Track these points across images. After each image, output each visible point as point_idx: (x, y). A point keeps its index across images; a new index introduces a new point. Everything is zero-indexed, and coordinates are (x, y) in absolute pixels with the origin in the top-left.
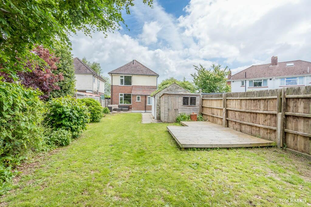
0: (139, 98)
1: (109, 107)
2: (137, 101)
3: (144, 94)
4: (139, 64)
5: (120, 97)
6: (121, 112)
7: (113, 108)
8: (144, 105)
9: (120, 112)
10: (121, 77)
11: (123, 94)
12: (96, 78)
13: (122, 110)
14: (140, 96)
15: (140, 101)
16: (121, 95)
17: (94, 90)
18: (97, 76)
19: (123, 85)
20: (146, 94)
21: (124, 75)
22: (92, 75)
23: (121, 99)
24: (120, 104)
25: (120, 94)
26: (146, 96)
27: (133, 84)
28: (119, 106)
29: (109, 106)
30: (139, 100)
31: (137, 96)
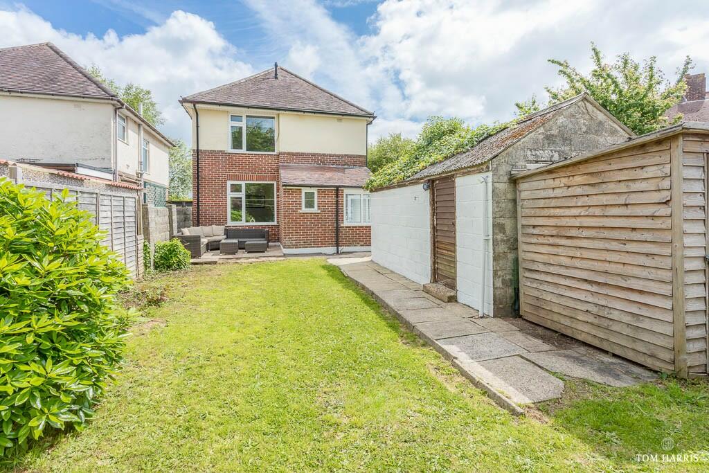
0: (310, 196)
1: (184, 240)
2: (304, 210)
3: (331, 183)
4: (296, 79)
5: (230, 195)
6: (240, 254)
7: (204, 241)
8: (330, 225)
9: (237, 255)
10: (234, 118)
11: (243, 183)
12: (131, 124)
13: (241, 247)
14: (315, 190)
15: (315, 210)
16: (236, 188)
17: (121, 168)
18: (136, 116)
19: (244, 150)
20: (338, 183)
21: (244, 112)
22: (111, 109)
23: (236, 206)
24: (230, 223)
25: (229, 183)
26: (338, 190)
27: (282, 146)
28: (229, 233)
29: (187, 232)
30: (310, 204)
31: (304, 190)
